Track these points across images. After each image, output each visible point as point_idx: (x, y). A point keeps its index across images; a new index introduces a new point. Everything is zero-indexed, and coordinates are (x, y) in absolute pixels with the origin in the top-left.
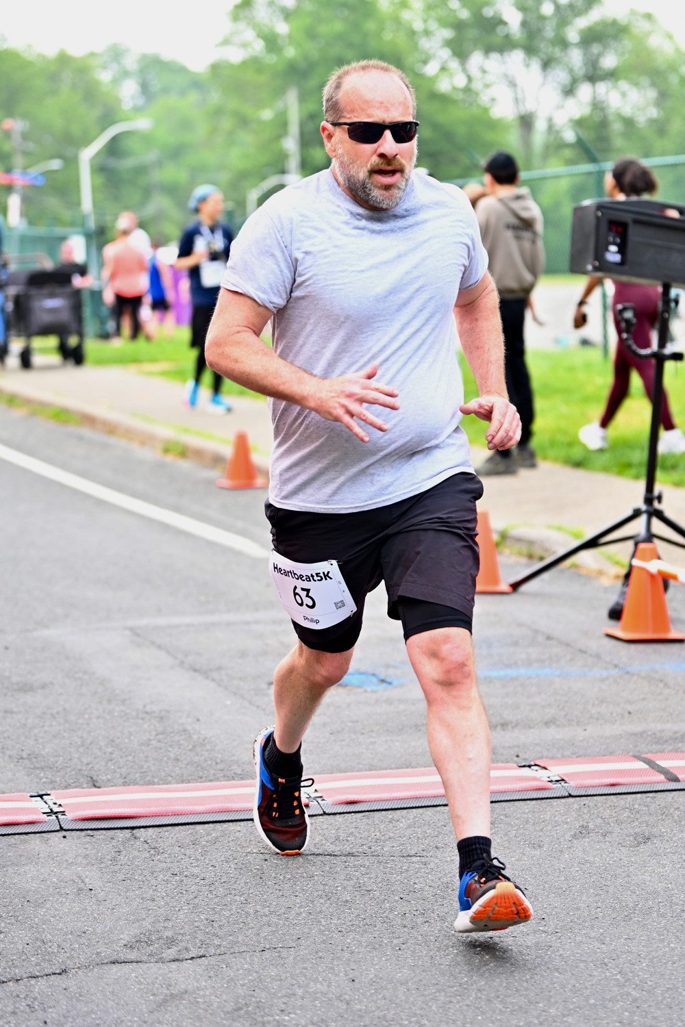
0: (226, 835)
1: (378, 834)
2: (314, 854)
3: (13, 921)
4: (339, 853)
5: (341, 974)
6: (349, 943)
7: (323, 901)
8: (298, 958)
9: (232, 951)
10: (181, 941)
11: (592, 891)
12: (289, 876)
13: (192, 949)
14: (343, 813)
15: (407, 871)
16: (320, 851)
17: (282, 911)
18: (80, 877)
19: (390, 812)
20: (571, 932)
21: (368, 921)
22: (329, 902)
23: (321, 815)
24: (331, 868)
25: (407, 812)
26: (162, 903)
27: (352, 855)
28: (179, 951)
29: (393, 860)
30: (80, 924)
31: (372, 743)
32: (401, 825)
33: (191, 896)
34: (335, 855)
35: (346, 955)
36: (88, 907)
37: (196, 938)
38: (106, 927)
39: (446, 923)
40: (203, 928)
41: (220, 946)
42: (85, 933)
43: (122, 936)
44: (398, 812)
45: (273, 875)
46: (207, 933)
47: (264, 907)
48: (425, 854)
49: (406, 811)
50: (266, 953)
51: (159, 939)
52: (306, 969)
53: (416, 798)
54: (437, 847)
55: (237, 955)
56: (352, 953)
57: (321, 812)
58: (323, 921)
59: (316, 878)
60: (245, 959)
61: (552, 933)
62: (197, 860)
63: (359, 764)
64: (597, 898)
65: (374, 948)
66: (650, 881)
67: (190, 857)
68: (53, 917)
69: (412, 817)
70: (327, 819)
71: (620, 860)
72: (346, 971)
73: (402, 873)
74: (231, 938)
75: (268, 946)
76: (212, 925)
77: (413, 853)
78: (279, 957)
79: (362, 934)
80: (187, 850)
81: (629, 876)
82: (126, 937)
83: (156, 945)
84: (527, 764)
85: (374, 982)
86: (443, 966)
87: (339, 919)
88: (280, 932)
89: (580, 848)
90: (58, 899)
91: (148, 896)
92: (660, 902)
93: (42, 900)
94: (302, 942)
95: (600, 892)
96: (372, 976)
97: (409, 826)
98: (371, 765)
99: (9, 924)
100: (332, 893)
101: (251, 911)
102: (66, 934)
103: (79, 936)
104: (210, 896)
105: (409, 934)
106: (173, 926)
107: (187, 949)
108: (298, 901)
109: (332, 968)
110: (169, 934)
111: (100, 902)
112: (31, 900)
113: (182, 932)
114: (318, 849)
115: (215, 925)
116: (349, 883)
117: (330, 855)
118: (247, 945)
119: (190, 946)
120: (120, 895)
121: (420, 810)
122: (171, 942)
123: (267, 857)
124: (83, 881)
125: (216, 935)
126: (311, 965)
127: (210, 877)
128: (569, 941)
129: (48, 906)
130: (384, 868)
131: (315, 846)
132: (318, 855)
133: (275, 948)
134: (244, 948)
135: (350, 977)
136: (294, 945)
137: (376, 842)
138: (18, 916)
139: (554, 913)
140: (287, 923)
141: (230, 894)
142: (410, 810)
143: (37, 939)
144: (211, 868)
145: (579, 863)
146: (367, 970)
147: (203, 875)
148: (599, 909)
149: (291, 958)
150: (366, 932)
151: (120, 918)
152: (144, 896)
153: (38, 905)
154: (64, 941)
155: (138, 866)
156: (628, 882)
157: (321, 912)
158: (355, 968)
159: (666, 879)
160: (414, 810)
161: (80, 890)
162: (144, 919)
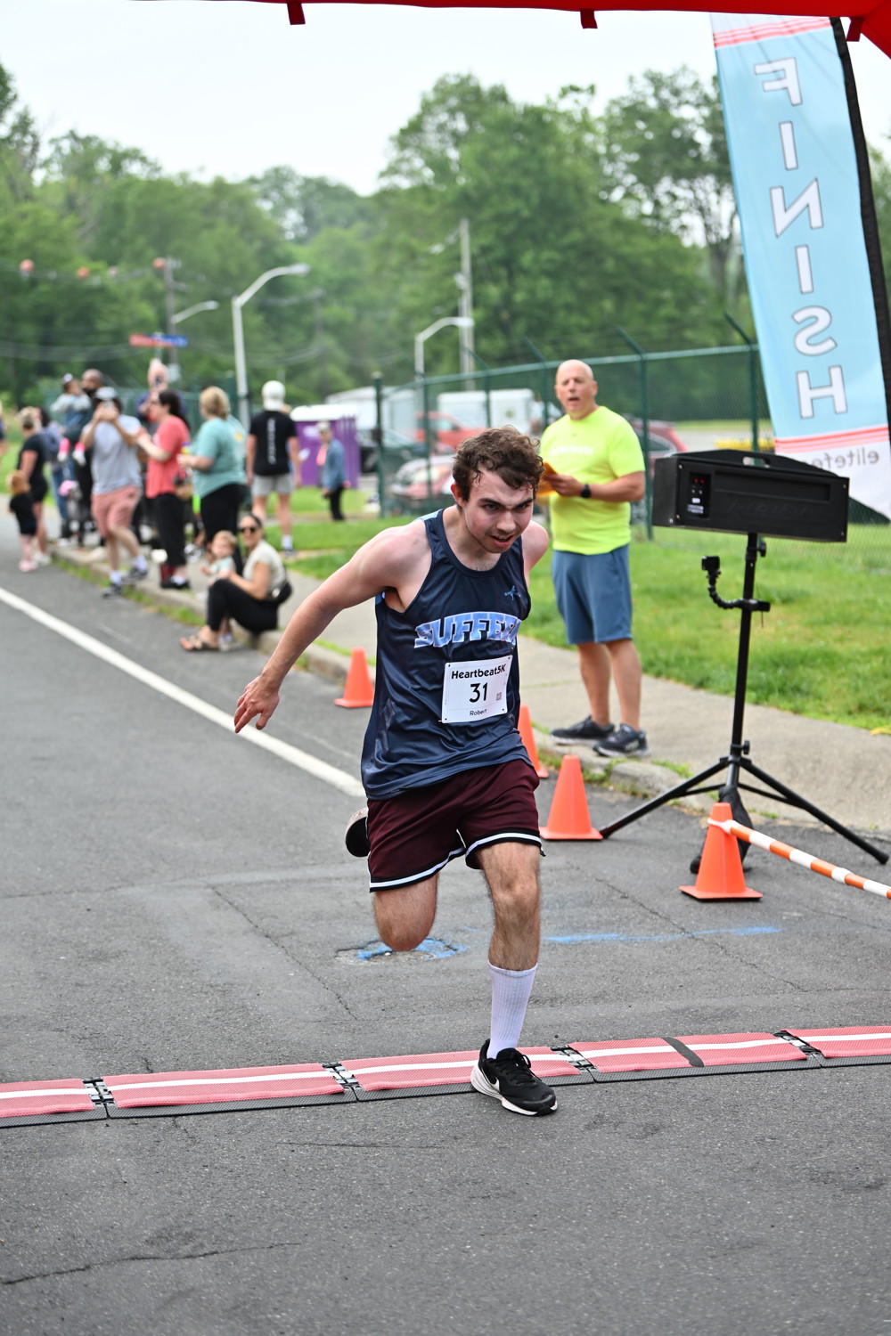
0: (261, 1123)
1: (403, 1122)
2: (338, 1145)
3: (50, 1215)
4: (363, 1143)
5: (337, 1272)
6: (351, 1240)
7: (336, 1195)
8: (301, 1256)
9: (243, 1247)
10: (199, 1237)
11: (588, 1186)
12: (310, 1169)
13: (207, 1245)
14: (376, 1100)
15: (422, 1163)
16: (344, 1142)
17: (297, 1206)
18: (117, 1169)
19: (419, 1099)
20: (557, 1230)
21: (373, 1217)
22: (342, 1196)
23: (355, 1102)
24: (351, 1160)
25: (437, 1100)
26: (188, 1197)
27: (374, 1145)
28: (195, 1247)
29: (411, 1152)
30: (109, 1219)
31: (419, 1021)
32: (428, 1113)
33: (217, 1189)
34: (358, 1146)
35: (346, 1252)
36: (120, 1202)
37: (213, 1233)
38: (132, 1221)
39: (444, 1221)
40: (221, 1223)
41: (232, 1242)
42: (112, 1228)
43: (145, 1232)
44: (428, 1098)
45: (297, 1167)
46: (224, 1229)
47: (281, 1200)
48: (443, 1144)
49: (435, 1098)
50: (273, 1249)
51: (179, 1234)
52: (306, 1266)
53: (447, 1085)
54: (455, 1138)
55: (246, 1252)
56: (351, 1250)
57: (355, 1099)
58: (332, 1215)
59: (335, 1171)
60: (252, 1256)
61: (540, 1231)
62: (229, 1150)
63: (402, 1045)
64: (591, 1194)
65: (373, 1246)
66: (646, 1176)
67: (223, 1148)
68: (85, 1211)
69: (440, 1104)
70: (359, 1107)
71: (624, 1152)
72: (341, 1269)
73: (416, 1165)
74: (244, 1234)
75: (276, 1242)
76: (230, 1221)
77: (432, 1143)
78: (284, 1253)
79: (365, 1231)
80: (222, 1140)
81: (627, 1170)
82: (148, 1233)
83: (175, 1241)
84: (561, 1047)
85: (366, 1280)
86: (430, 1265)
87: (348, 1214)
88: (291, 1228)
89: (589, 1140)
90: (93, 1192)
91: (176, 1189)
92: (648, 1199)
93: (79, 1193)
94: (309, 1239)
95: (596, 1188)
96: (364, 1274)
97: (434, 1115)
98: (414, 1047)
99: (45, 1218)
100: (347, 1187)
101: (268, 1205)
102: (95, 1228)
103: (107, 1231)
104: (234, 1189)
105: (408, 1230)
106: (193, 1221)
107: (202, 1245)
108: (314, 1195)
109: (330, 1266)
110: (188, 1229)
111: (132, 1195)
112: (70, 1194)
113: (201, 1227)
114: (344, 1139)
115: (233, 1220)
116: (365, 1176)
117: (354, 1146)
118: (257, 1241)
119: (205, 1242)
120: (151, 1188)
121: (449, 1097)
122: (189, 1237)
123: (295, 1148)
124: (119, 1173)
125: (231, 1231)
126: (311, 1263)
127: (238, 1169)
128: (553, 1239)
129: (83, 1199)
130: (401, 1160)
131: (342, 1136)
132: (343, 1145)
133: (282, 1245)
134: (254, 1245)
135: (345, 1274)
136: (300, 1241)
137: (400, 1132)
138: (55, 1210)
139: (547, 1209)
140: (299, 1218)
141: (253, 1187)
142: (439, 1097)
143: (68, 1234)
144: (240, 1160)
145: (584, 1156)
146: (361, 1268)
147: (231, 1167)
148: (589, 1206)
149: (295, 1255)
150: (369, 1228)
151: (147, 1213)
152: (173, 1189)
153: (75, 1199)
154: (93, 1236)
155: (172, 1157)
156: (624, 1177)
157: (332, 1207)
158: (350, 1265)
159: (661, 1174)
160: (443, 1097)
161: (115, 1182)
162: (169, 1214)
